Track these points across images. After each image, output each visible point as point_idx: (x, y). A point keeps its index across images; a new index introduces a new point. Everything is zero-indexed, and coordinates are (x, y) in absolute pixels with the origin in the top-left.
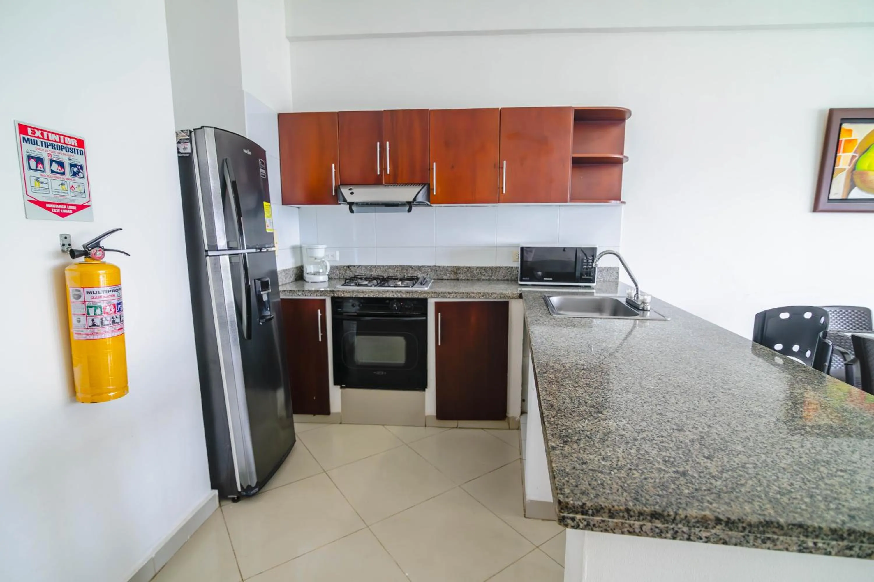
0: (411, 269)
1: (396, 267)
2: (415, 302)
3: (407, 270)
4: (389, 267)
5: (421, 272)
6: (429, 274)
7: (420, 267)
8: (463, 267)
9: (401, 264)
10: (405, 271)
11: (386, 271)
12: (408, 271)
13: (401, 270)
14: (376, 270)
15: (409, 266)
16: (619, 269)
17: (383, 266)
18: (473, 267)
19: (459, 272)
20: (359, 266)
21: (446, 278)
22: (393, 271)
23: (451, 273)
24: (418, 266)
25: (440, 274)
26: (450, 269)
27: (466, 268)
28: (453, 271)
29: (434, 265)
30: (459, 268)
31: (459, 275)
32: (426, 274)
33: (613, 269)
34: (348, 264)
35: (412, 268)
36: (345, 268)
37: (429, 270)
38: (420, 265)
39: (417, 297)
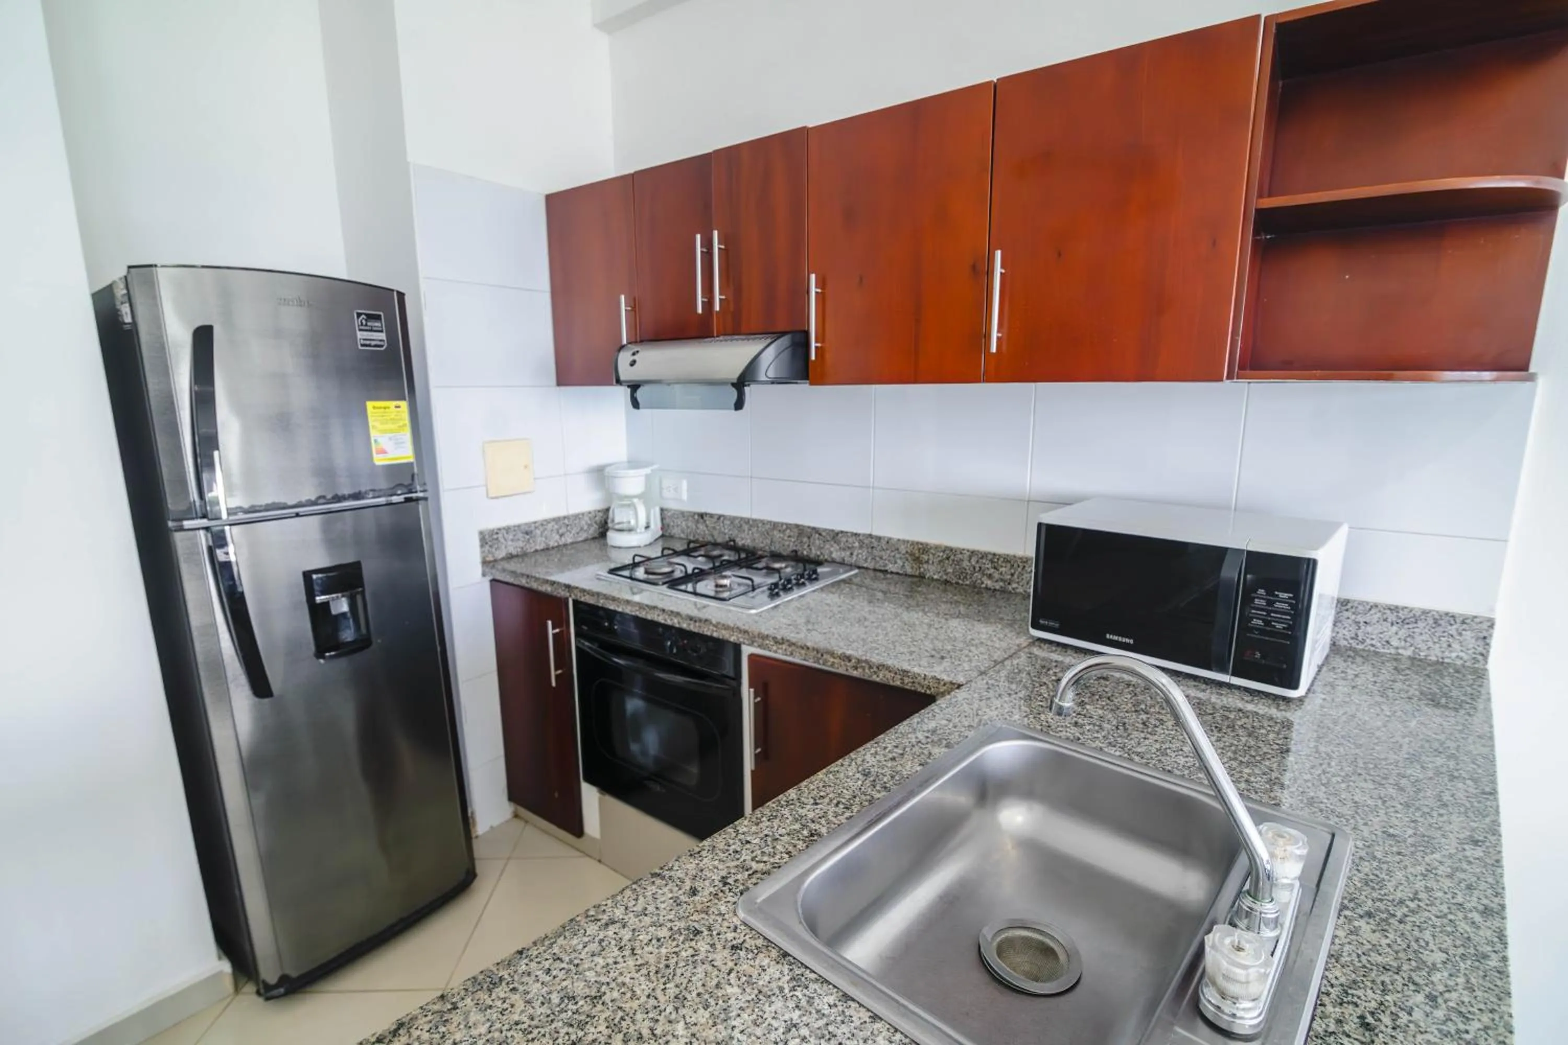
0: (817, 535)
1: (789, 526)
2: (711, 644)
3: (809, 538)
4: (775, 525)
5: (838, 548)
6: (855, 554)
7: (837, 534)
8: (937, 547)
9: (800, 522)
10: (805, 540)
11: (768, 533)
12: (812, 540)
13: (798, 537)
14: (749, 530)
15: (814, 529)
16: (1492, 626)
17: (763, 523)
18: (961, 551)
19: (925, 557)
20: (720, 517)
21: (894, 570)
22: (782, 535)
23: (907, 560)
24: (833, 531)
25: (881, 558)
26: (903, 549)
27: (944, 551)
28: (912, 554)
29: (868, 532)
30: (924, 548)
31: (925, 566)
32: (848, 553)
33: (1463, 622)
34: (703, 510)
35: (820, 534)
36: (696, 517)
37: (857, 544)
38: (838, 528)
39: (709, 634)
